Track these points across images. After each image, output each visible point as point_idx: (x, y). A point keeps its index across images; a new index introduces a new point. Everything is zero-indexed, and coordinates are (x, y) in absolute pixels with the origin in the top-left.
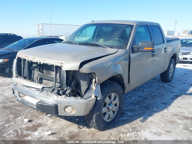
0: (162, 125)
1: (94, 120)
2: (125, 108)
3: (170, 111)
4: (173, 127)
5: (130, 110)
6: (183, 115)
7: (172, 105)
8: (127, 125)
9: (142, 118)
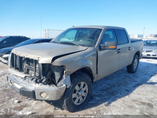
0: (122, 109)
1: (65, 104)
2: (95, 93)
3: (131, 97)
4: (131, 111)
5: (98, 96)
6: (141, 101)
7: (133, 92)
8: (93, 108)
9: (107, 102)
